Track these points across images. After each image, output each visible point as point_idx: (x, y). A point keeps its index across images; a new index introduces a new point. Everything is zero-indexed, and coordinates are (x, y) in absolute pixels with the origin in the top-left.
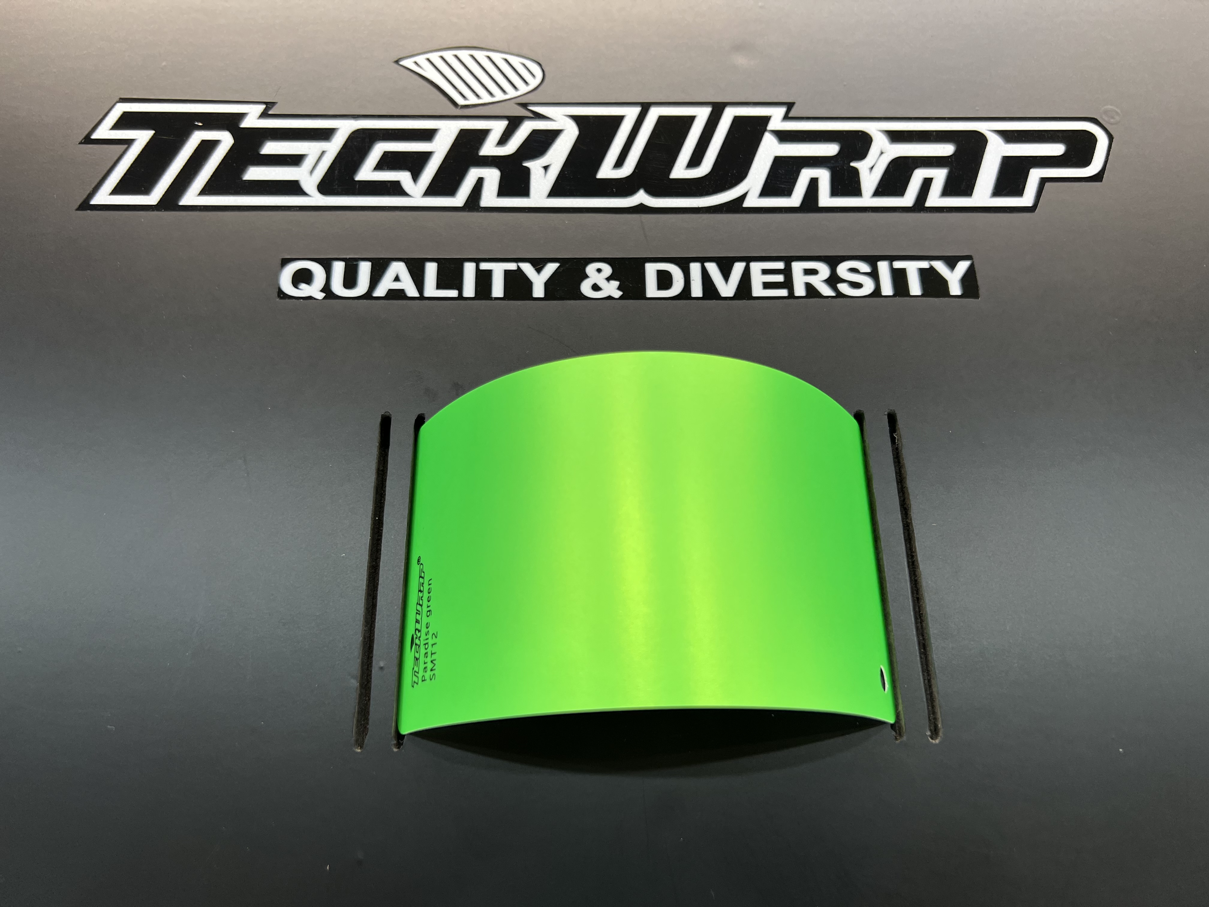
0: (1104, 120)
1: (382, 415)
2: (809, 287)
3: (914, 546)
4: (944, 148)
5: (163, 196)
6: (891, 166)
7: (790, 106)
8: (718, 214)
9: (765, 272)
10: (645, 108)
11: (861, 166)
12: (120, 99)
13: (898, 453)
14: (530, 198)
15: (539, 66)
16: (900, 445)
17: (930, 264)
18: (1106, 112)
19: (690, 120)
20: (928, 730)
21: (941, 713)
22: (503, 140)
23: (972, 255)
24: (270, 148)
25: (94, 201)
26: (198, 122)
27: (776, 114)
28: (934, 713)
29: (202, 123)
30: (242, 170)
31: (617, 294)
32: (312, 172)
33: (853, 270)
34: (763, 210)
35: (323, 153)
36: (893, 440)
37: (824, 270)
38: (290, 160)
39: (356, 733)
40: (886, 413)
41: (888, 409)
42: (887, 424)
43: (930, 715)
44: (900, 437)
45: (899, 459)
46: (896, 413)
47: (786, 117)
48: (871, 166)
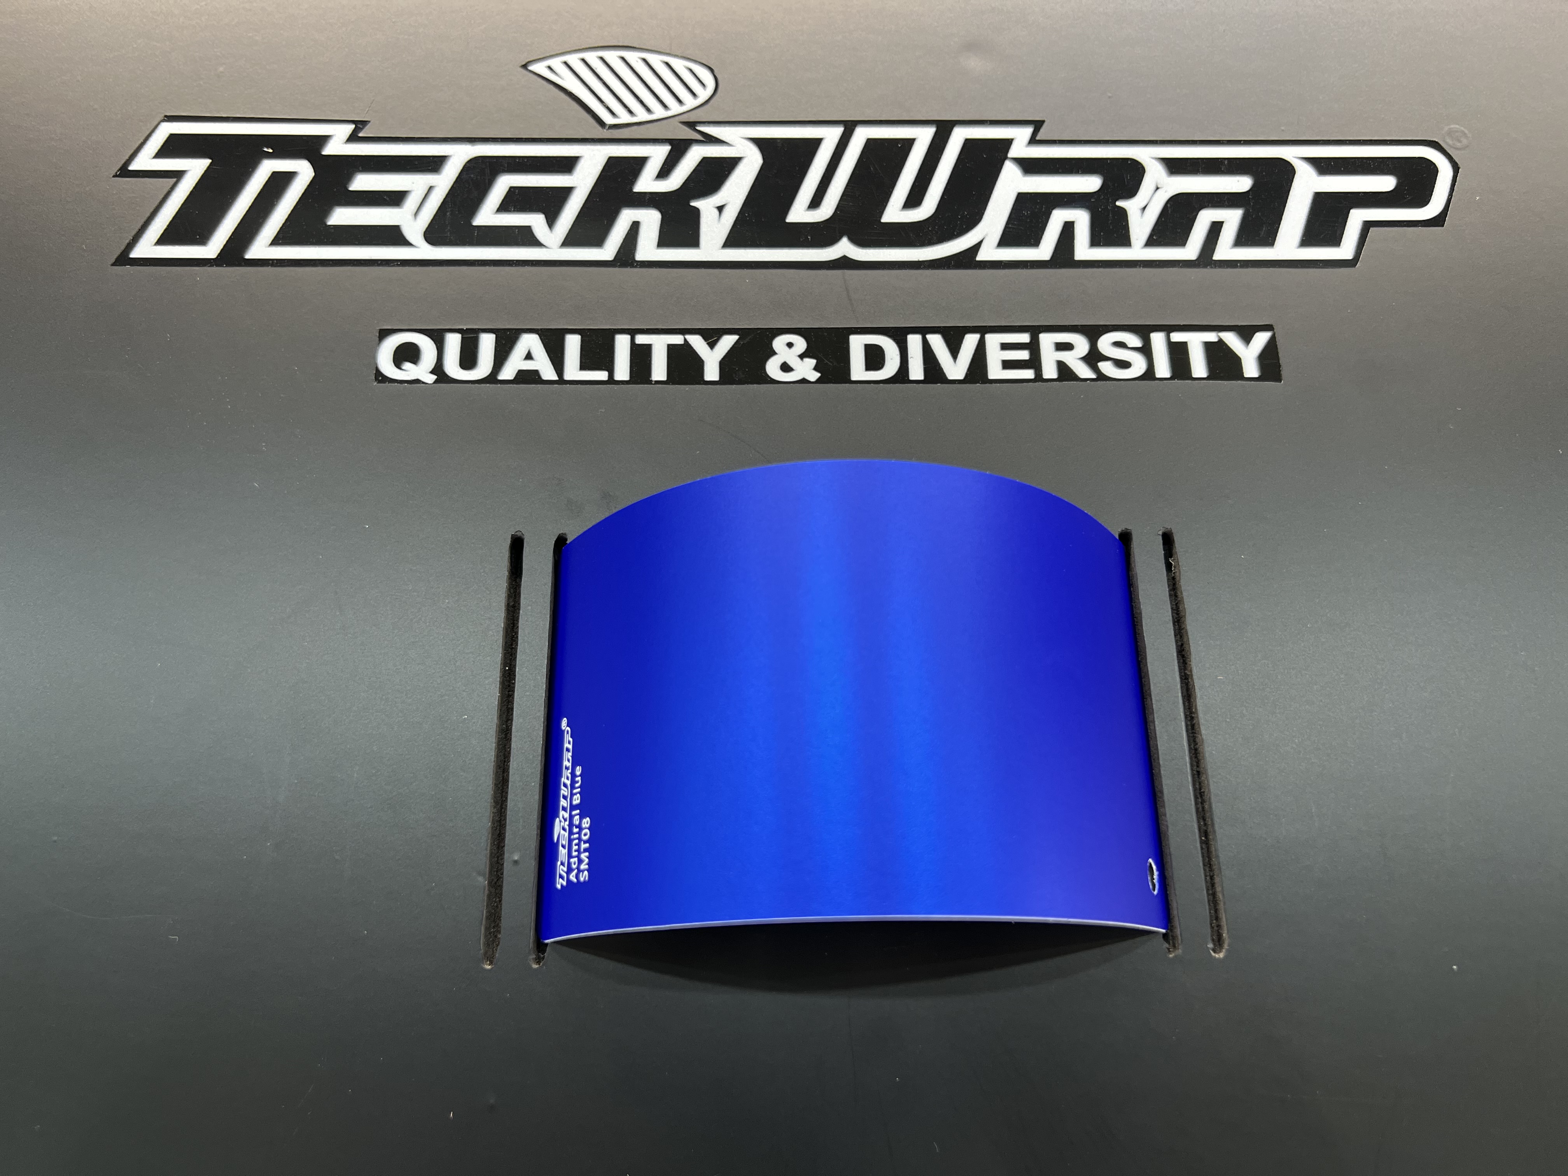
0: (1447, 144)
1: (512, 535)
2: (1062, 367)
3: (1194, 706)
4: (1238, 181)
5: (225, 246)
6: (1169, 205)
7: (1038, 125)
8: (944, 269)
9: (1005, 347)
10: (849, 128)
11: (1131, 206)
12: (166, 116)
13: (1174, 584)
14: (700, 249)
15: (710, 72)
16: (1177, 574)
17: (1219, 337)
18: (1450, 133)
19: (909, 143)
20: (1211, 941)
21: (1227, 920)
22: (664, 172)
23: (1273, 324)
24: (362, 182)
25: (135, 254)
26: (268, 148)
27: (1021, 134)
28: (1217, 918)
29: (272, 149)
30: (327, 212)
31: (814, 376)
32: (416, 214)
33: (1120, 345)
34: (1003, 264)
35: (431, 188)
36: (1169, 566)
37: (1081, 344)
38: (388, 199)
39: (484, 944)
40: (1160, 533)
41: (1163, 527)
42: (1161, 546)
43: (1213, 920)
44: (1177, 564)
45: (1176, 592)
46: (1173, 531)
47: (1033, 141)
48: (1143, 206)
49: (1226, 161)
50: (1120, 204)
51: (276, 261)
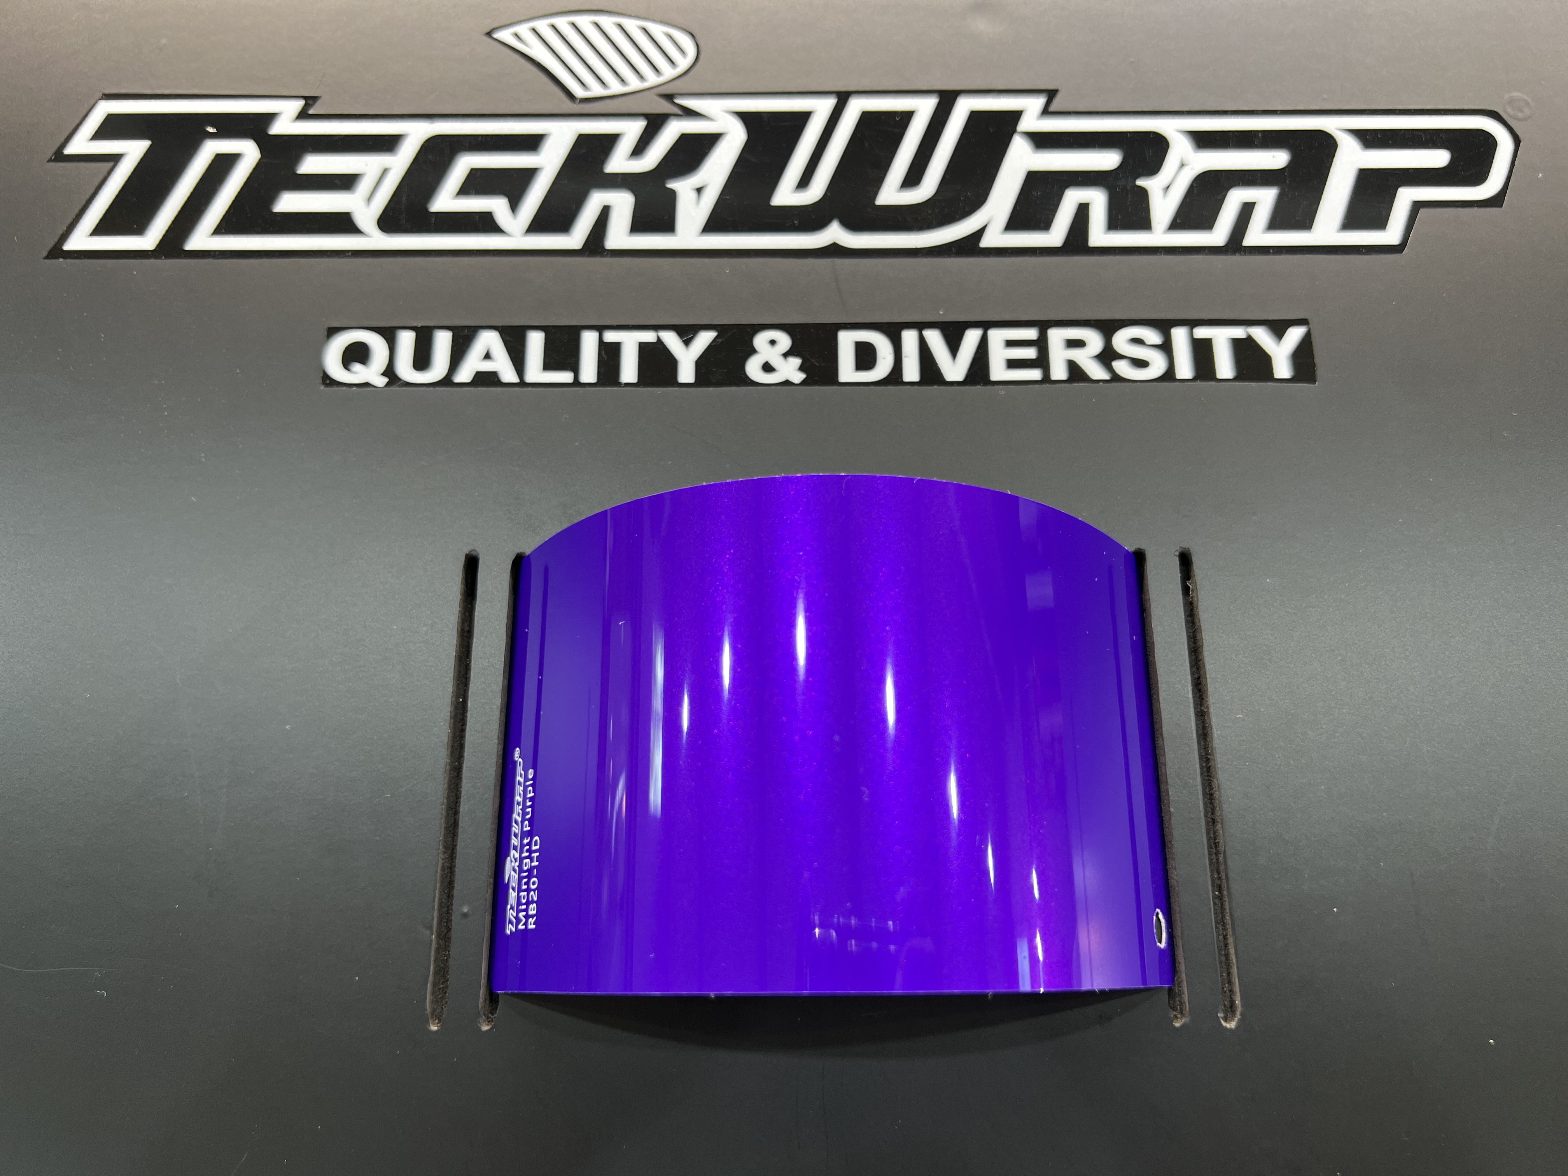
0: (1507, 113)
1: (466, 554)
3: (1210, 747)
4: (1273, 157)
5: (164, 236)
6: (1195, 185)
7: (1051, 94)
8: (944, 257)
9: (1010, 344)
10: (843, 98)
11: (1152, 185)
12: (104, 95)
13: (1192, 610)
14: (675, 236)
15: (691, 37)
16: (1195, 599)
17: (1247, 332)
18: (1511, 102)
19: (906, 117)
20: (1222, 1008)
21: (1240, 986)
22: (639, 149)
23: (1309, 318)
24: (312, 164)
25: (69, 246)
26: (210, 126)
27: (1032, 106)
28: (1230, 982)
29: (215, 127)
30: (272, 198)
31: (798, 377)
32: (369, 199)
34: (1009, 251)
35: (385, 171)
36: (1186, 590)
37: (1094, 340)
38: (338, 183)
39: (432, 1002)
40: (1177, 553)
41: (1180, 547)
42: (1178, 568)
43: (1225, 984)
44: (1195, 588)
45: (1193, 618)
46: (1191, 551)
47: (1046, 112)
48: (1166, 186)
49: (1260, 135)
50: (1140, 182)
51: (218, 253)
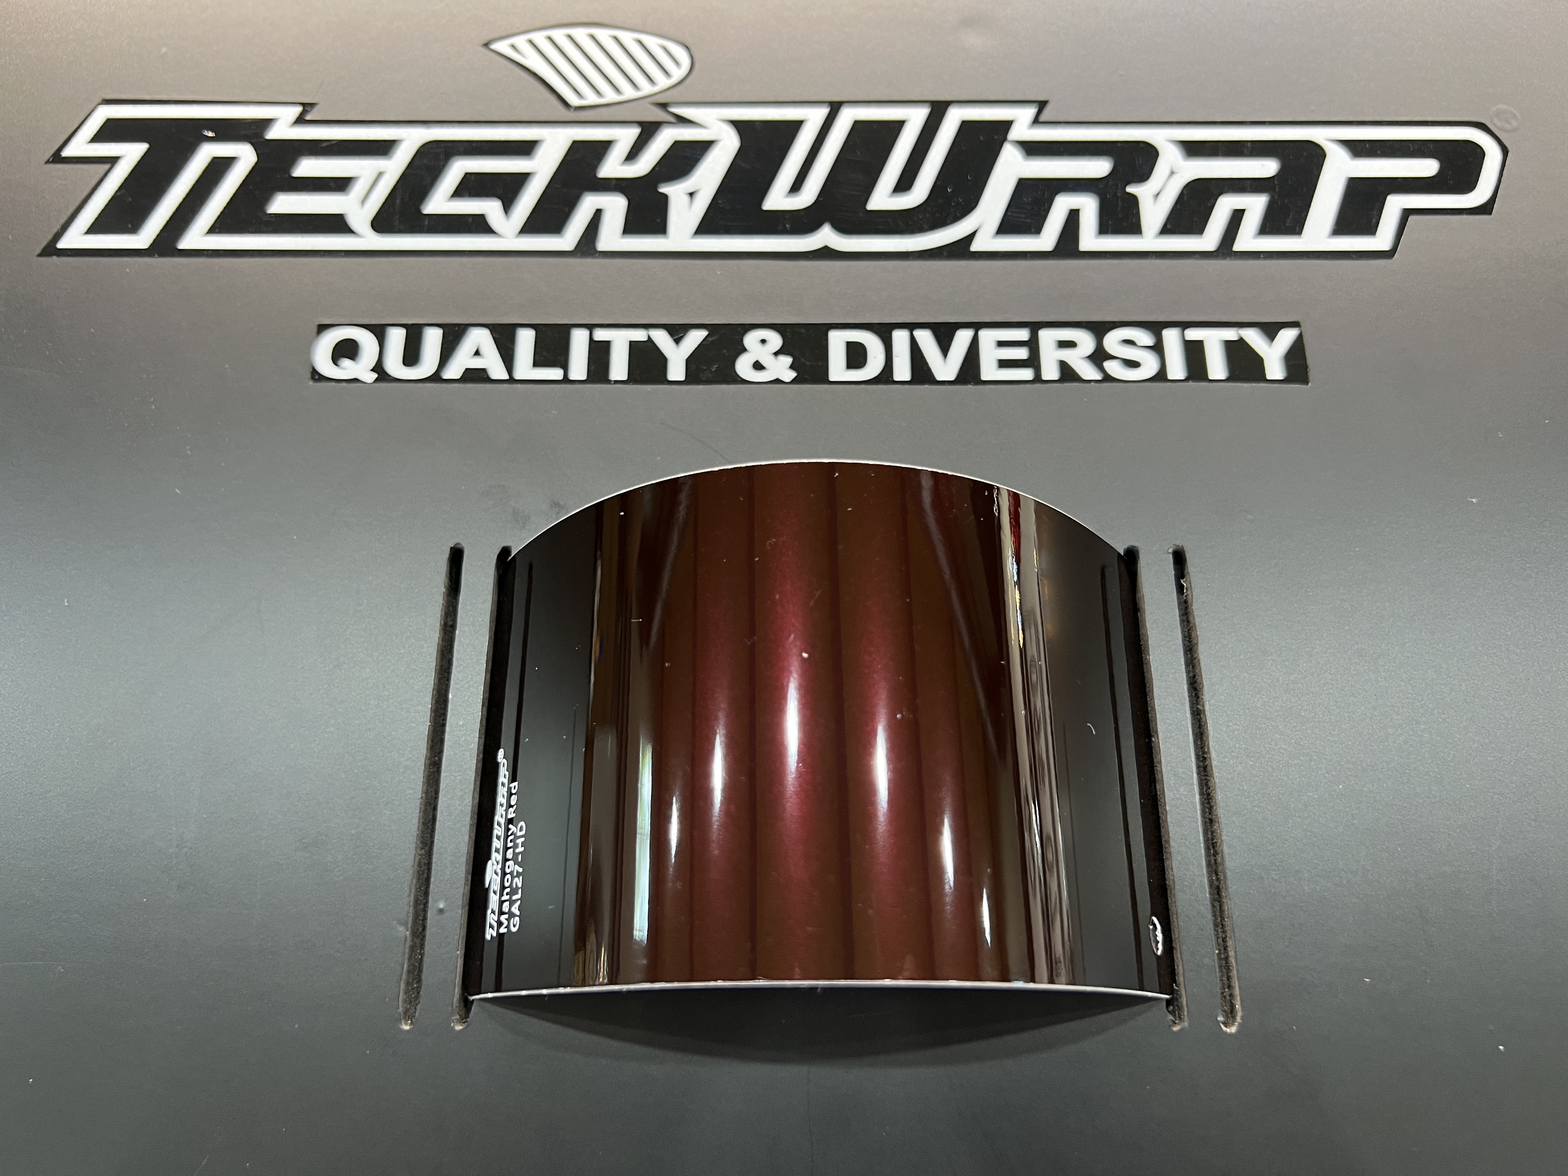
0: (1494, 125)
1: (451, 547)
2: (1064, 367)
4: (1262, 165)
5: (158, 236)
6: (1185, 192)
7: (1042, 105)
8: (935, 260)
9: (1001, 344)
10: (835, 108)
11: (1142, 191)
12: (104, 100)
13: (1187, 608)
14: (667, 238)
15: (686, 49)
16: (1190, 597)
17: (1238, 334)
18: (1498, 114)
19: (898, 126)
21: (1240, 989)
22: (633, 155)
23: (1301, 321)
24: (306, 167)
25: (61, 245)
26: (207, 130)
27: (1022, 116)
28: (1229, 987)
29: (212, 131)
30: (267, 198)
31: (790, 375)
32: (364, 201)
33: (1129, 342)
34: (1000, 255)
35: (380, 175)
36: (1180, 589)
37: (1086, 341)
38: (332, 185)
39: (405, 1001)
40: (1171, 550)
41: (1174, 544)
42: (1172, 566)
43: (1225, 989)
44: (1189, 586)
45: (1188, 617)
46: (1185, 549)
47: (1036, 121)
48: (1156, 193)
49: (1249, 144)
50: (1130, 189)
51: (211, 252)
